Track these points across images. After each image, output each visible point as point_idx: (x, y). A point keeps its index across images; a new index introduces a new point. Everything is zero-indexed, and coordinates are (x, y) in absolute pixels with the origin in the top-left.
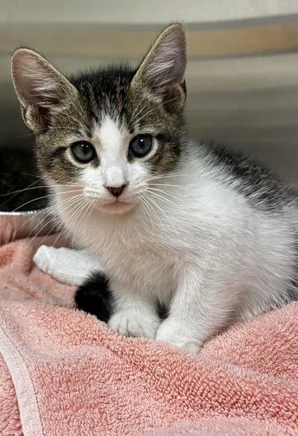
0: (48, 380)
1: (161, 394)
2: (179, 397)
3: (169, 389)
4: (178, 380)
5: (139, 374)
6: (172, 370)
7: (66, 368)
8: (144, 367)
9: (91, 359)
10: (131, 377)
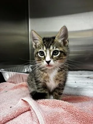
0: (48, 120)
1: (78, 120)
2: (83, 121)
3: (80, 119)
4: (83, 117)
5: (71, 114)
6: (81, 114)
7: (52, 116)
8: (73, 112)
9: (58, 113)
10: (69, 116)
